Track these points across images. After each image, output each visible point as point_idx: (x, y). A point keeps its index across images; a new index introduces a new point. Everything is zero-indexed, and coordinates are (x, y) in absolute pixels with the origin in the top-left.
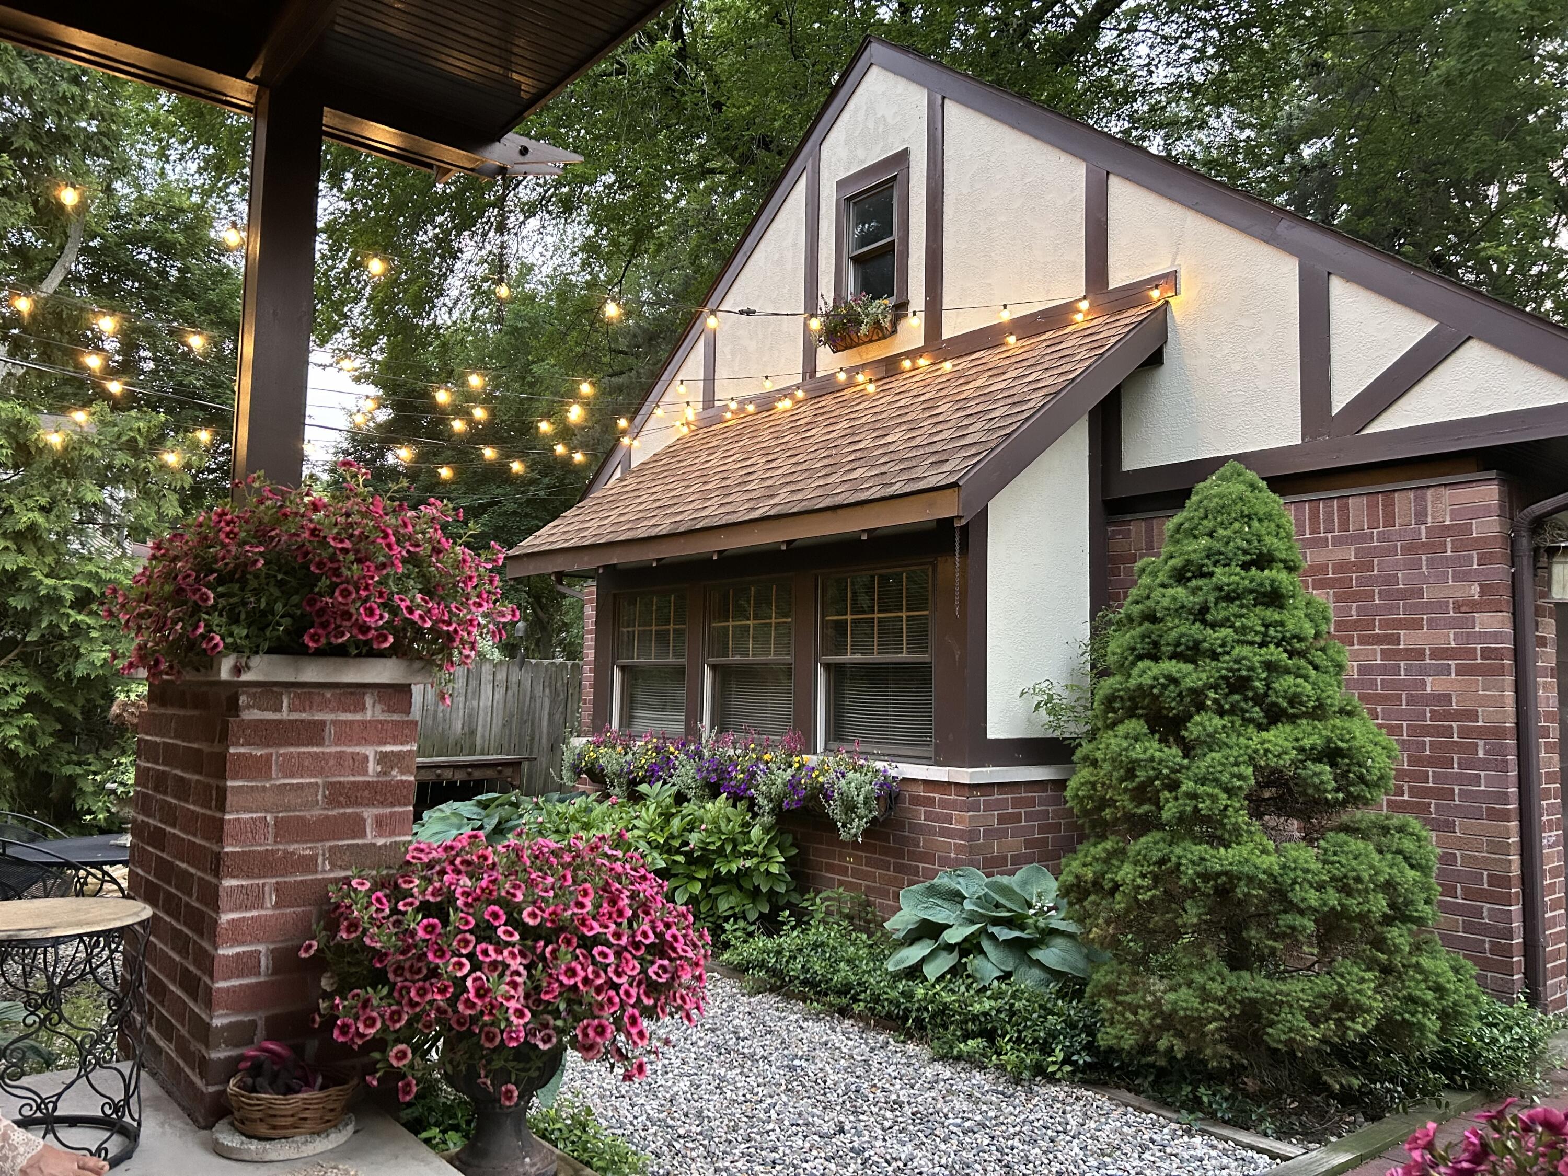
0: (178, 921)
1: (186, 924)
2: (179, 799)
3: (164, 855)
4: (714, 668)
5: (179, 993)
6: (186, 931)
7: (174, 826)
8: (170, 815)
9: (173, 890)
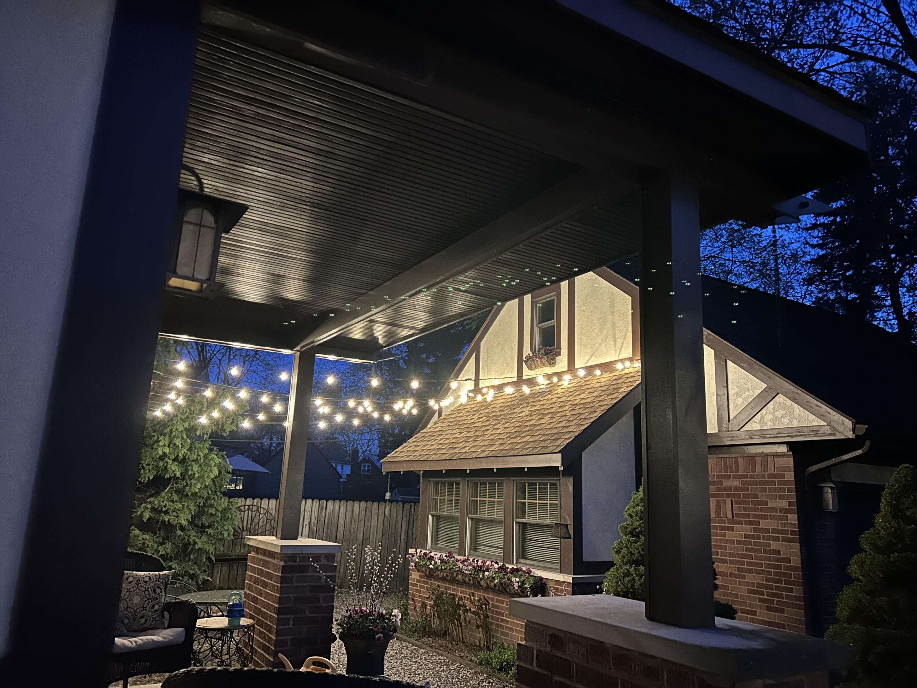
0: (262, 628)
1: (265, 629)
2: (263, 587)
3: (257, 606)
4: (471, 519)
5: (262, 652)
6: (265, 631)
7: (261, 596)
8: (260, 593)
9: (260, 618)
